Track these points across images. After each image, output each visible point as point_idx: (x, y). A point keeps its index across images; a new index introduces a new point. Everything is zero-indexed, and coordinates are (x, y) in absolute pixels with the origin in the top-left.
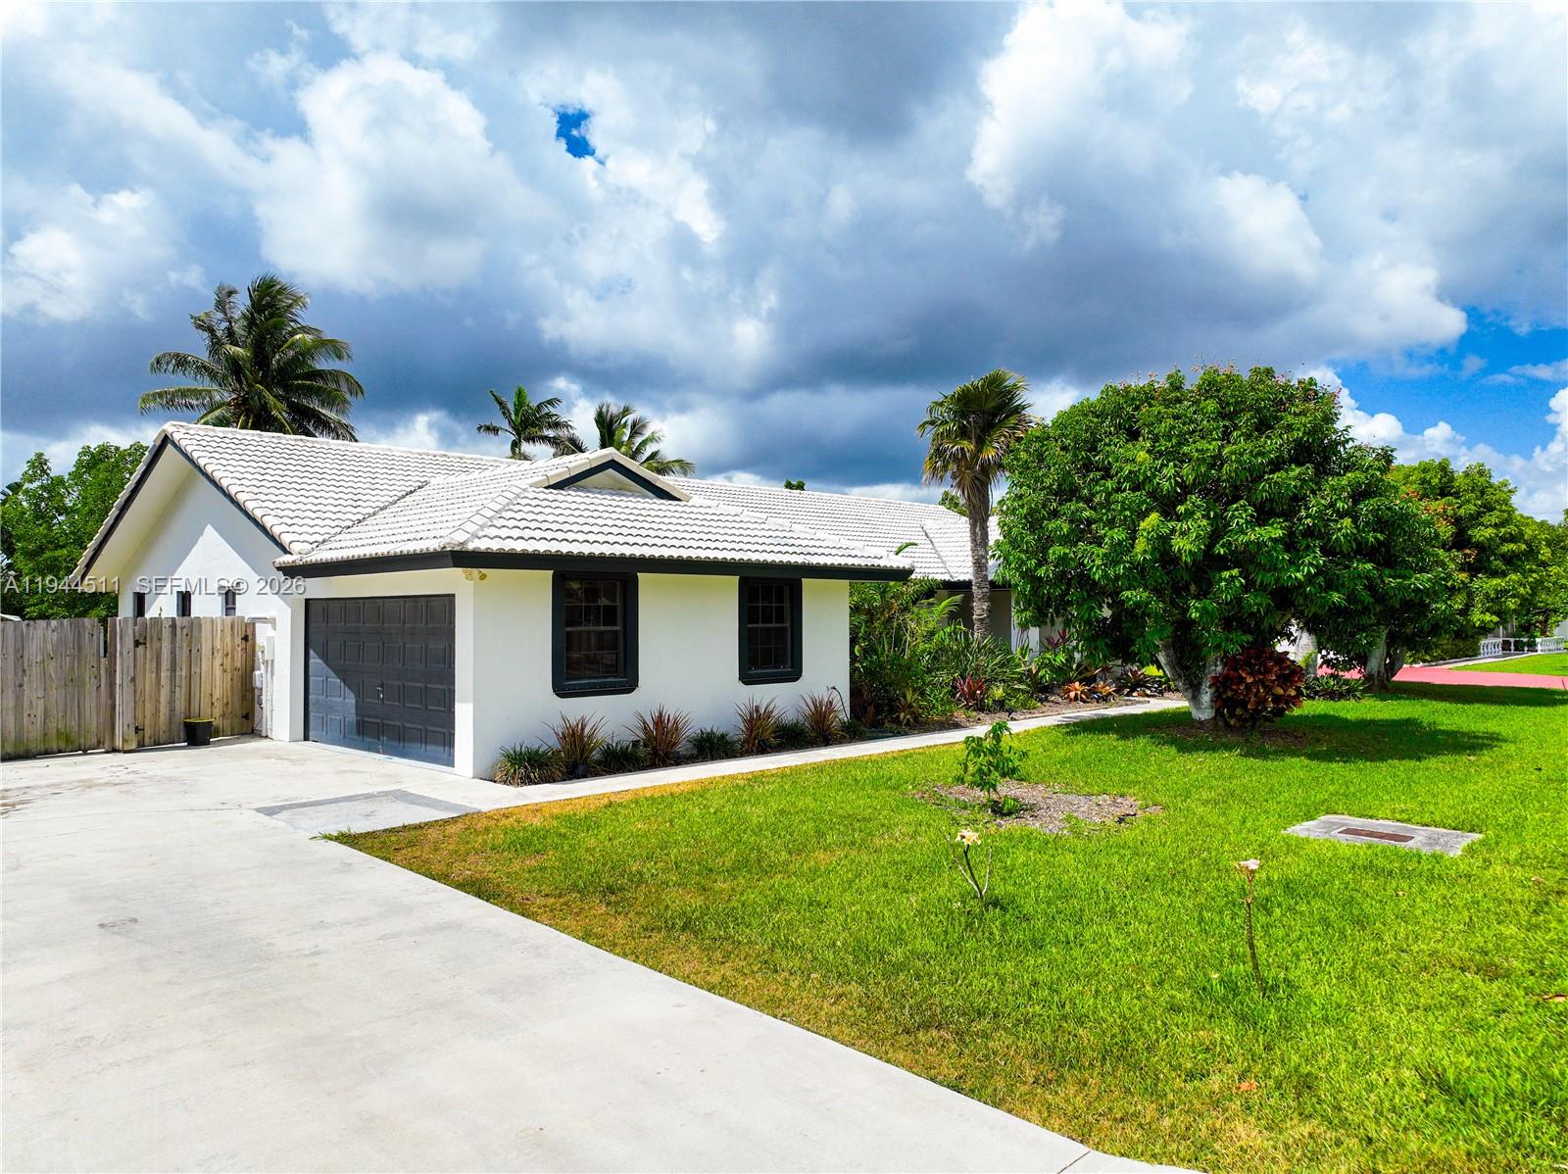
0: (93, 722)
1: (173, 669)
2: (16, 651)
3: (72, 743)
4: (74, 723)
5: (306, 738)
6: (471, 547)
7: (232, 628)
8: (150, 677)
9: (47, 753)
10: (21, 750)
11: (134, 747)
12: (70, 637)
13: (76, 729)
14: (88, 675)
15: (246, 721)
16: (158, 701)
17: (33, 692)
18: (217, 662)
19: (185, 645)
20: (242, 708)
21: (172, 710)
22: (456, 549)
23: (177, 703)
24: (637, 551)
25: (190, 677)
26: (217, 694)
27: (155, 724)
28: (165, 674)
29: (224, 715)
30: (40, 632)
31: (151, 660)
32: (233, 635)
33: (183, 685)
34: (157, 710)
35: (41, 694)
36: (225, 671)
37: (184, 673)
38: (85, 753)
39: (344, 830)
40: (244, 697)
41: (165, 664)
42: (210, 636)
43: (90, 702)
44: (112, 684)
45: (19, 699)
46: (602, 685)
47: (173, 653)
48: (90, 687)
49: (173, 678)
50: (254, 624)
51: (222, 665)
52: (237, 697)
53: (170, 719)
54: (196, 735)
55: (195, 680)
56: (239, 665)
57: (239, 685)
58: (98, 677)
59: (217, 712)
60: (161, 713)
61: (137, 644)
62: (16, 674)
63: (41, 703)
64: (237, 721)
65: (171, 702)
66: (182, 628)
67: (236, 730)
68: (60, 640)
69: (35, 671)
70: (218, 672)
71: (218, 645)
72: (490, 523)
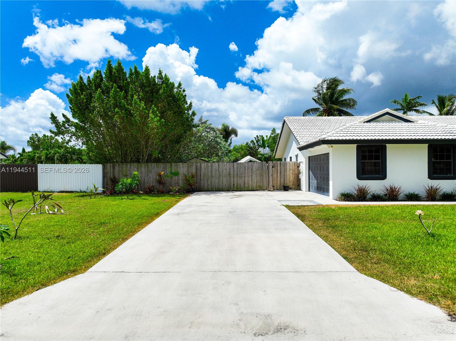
0: (265, 184)
1: (281, 173)
2: (251, 168)
3: (262, 188)
4: (262, 184)
5: (309, 191)
6: (326, 139)
7: (295, 164)
8: (276, 174)
9: (257, 190)
10: (252, 189)
11: (272, 190)
12: (261, 166)
13: (262, 185)
14: (264, 174)
15: (298, 187)
16: (277, 180)
17: (254, 177)
18: (291, 172)
19: (283, 168)
20: (297, 184)
21: (281, 183)
22: (322, 139)
23: (282, 181)
24: (384, 138)
25: (284, 175)
26: (291, 180)
27: (277, 185)
28: (279, 174)
29: (293, 185)
30: (255, 165)
31: (276, 171)
32: (295, 166)
33: (283, 177)
34: (277, 182)
35: (256, 178)
36: (293, 174)
37: (283, 174)
38: (264, 191)
39: (288, 204)
40: (298, 181)
41: (279, 172)
42: (289, 166)
43: (265, 180)
44: (269, 176)
45: (252, 178)
46: (373, 177)
47: (280, 169)
48: (265, 177)
49: (280, 175)
50: (300, 163)
51: (292, 173)
52: (296, 181)
53: (280, 185)
54: (286, 188)
55: (286, 176)
56: (296, 173)
57: (297, 178)
58: (266, 174)
59: (291, 184)
60: (278, 183)
61: (273, 167)
62: (251, 173)
63: (256, 179)
64: (296, 186)
65: (280, 181)
66: (282, 164)
67: (296, 188)
68: (259, 166)
69: (254, 173)
70: (291, 174)
71: (291, 168)
72: (337, 133)
